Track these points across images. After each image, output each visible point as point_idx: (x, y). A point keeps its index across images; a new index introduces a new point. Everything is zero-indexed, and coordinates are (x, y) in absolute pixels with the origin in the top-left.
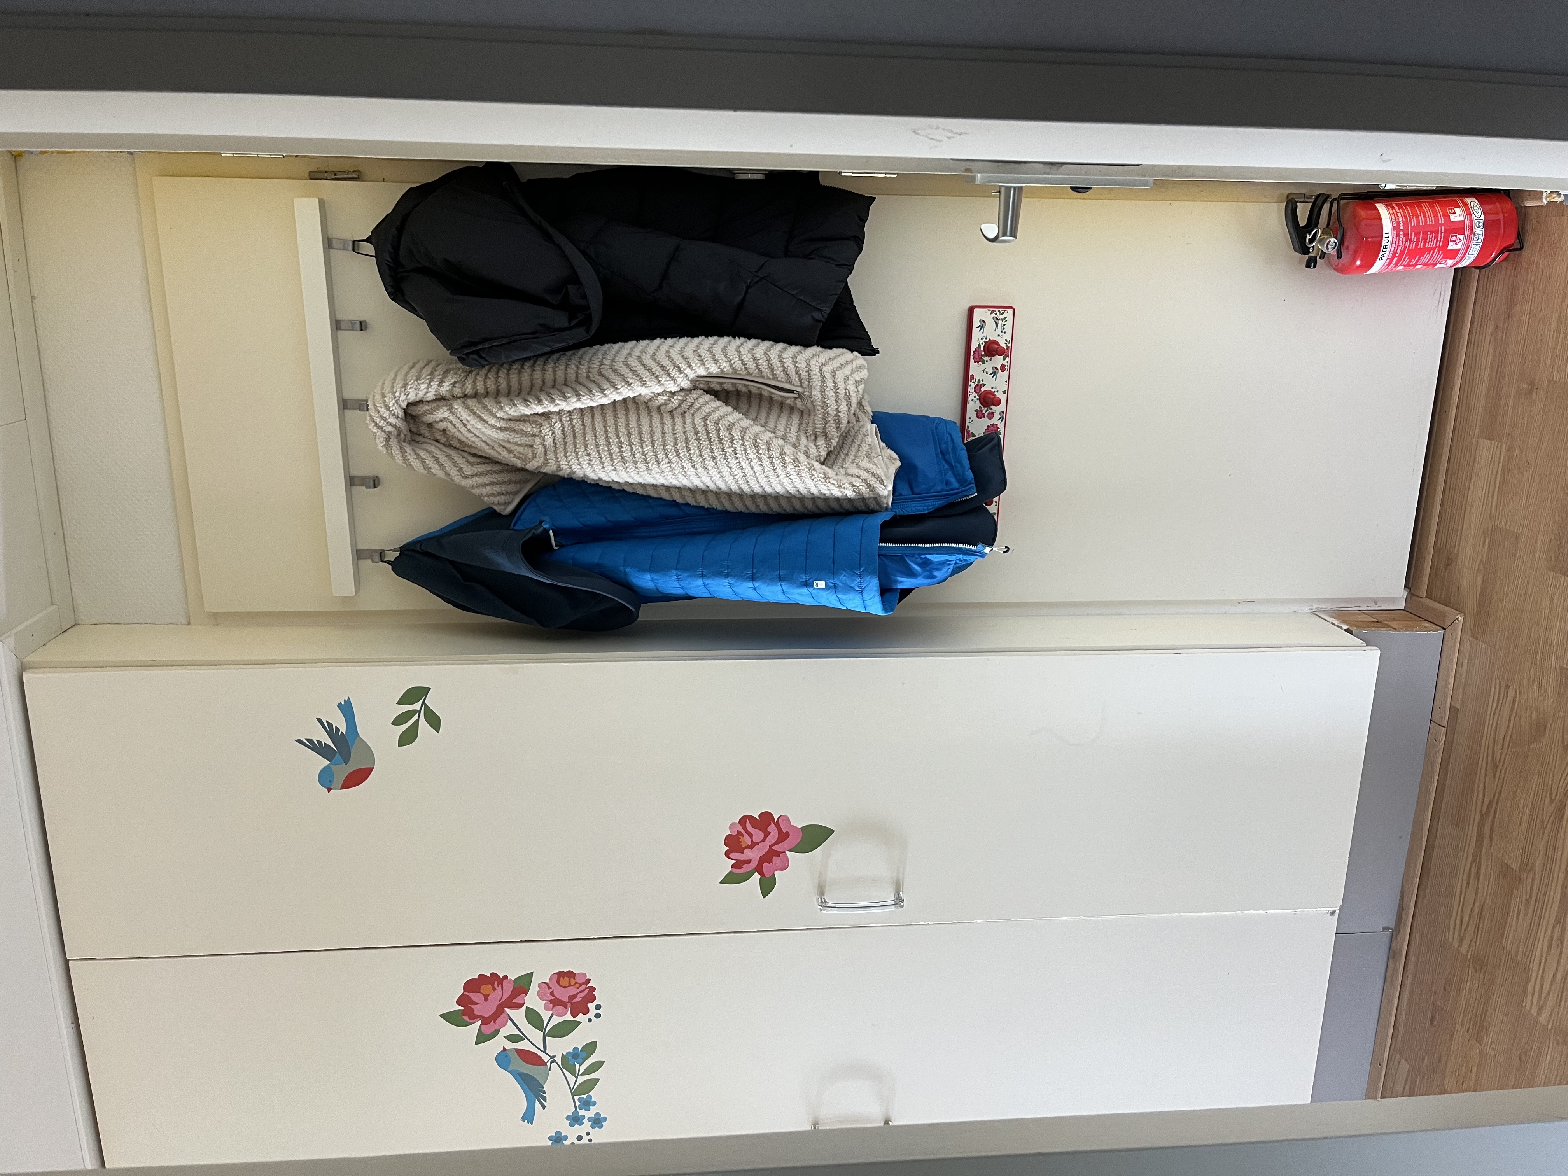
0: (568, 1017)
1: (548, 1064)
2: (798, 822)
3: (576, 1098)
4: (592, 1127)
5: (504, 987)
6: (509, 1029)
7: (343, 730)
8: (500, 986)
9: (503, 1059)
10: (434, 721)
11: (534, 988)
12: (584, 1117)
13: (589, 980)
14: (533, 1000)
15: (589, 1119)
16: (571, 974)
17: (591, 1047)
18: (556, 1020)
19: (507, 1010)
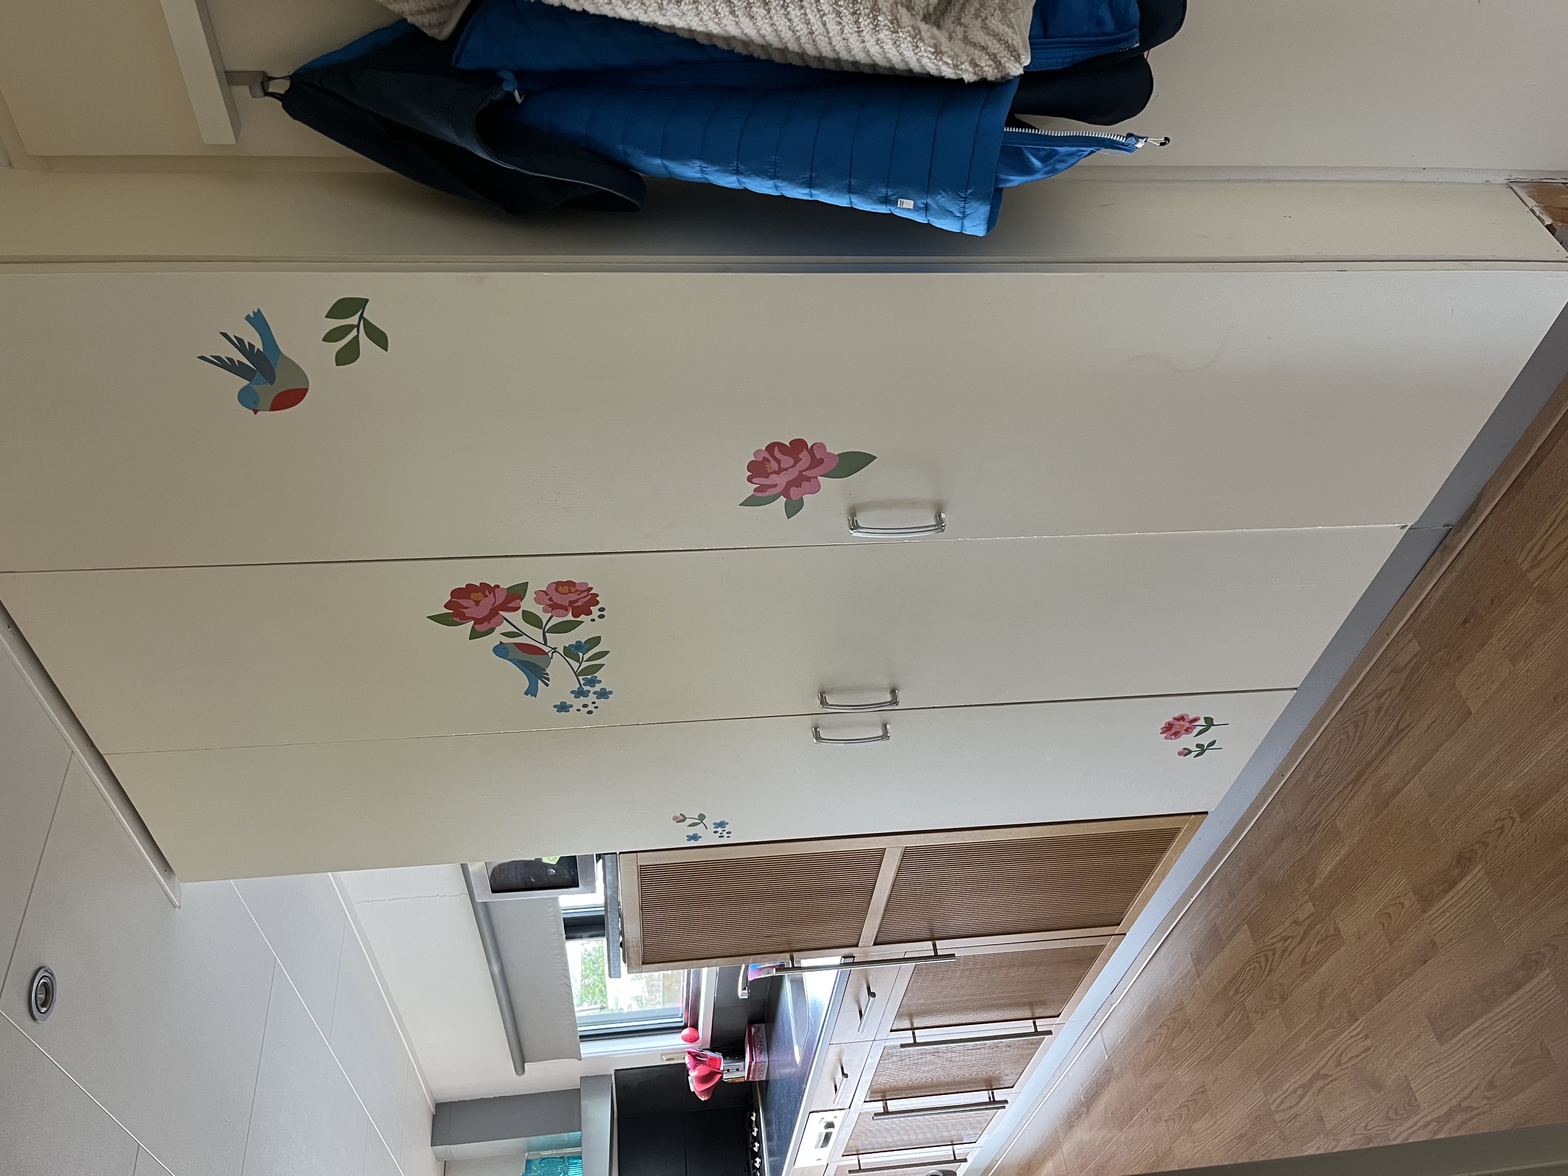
0: (570, 617)
1: (550, 654)
2: (835, 448)
3: (581, 678)
4: (597, 698)
5: (496, 595)
6: (505, 627)
7: (259, 345)
8: (492, 594)
9: (500, 650)
10: (380, 339)
11: (530, 595)
12: (589, 691)
13: (592, 588)
14: (529, 603)
15: (594, 693)
16: (570, 584)
17: (596, 641)
18: (556, 620)
19: (501, 613)
